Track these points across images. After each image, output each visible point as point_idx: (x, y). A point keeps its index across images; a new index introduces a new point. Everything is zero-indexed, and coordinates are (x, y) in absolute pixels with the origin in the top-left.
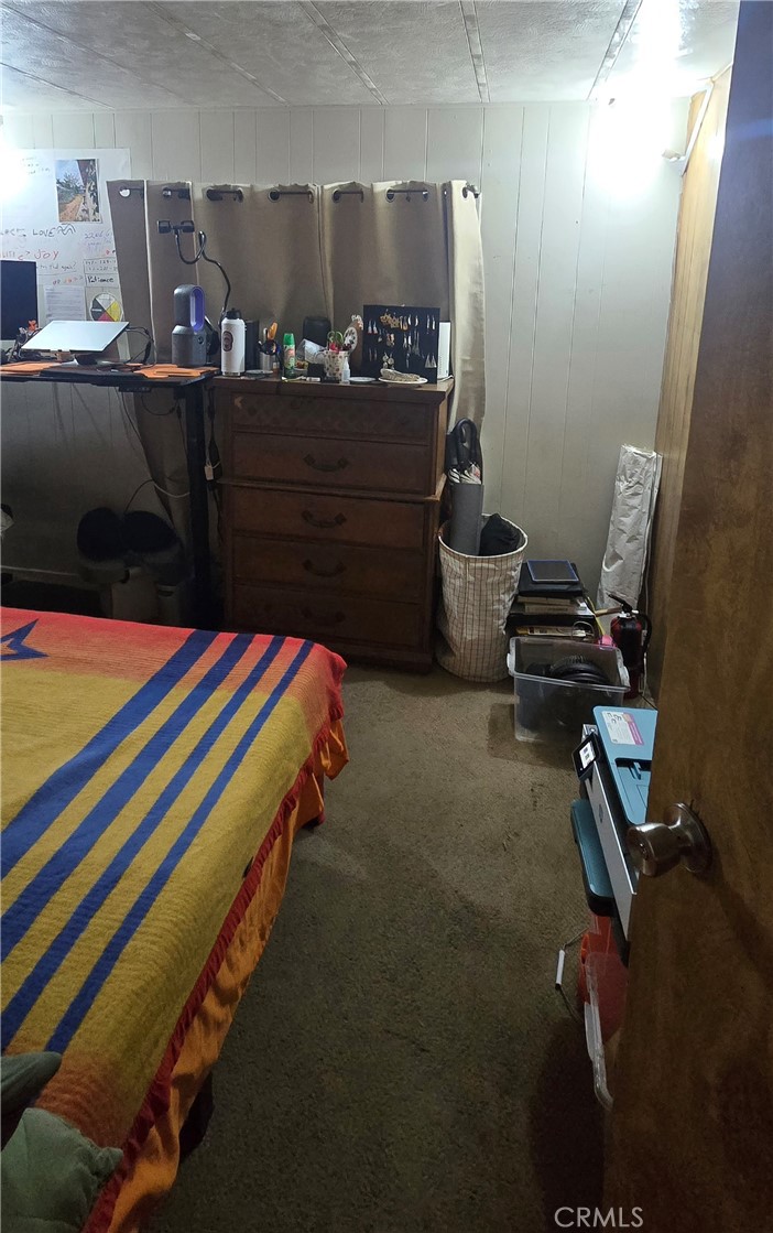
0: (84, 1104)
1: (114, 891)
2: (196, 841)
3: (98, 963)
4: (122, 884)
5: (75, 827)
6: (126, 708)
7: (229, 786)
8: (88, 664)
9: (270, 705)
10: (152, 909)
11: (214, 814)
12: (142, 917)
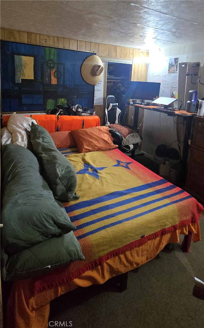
0: (85, 246)
1: (112, 218)
2: (131, 220)
3: (101, 227)
4: (114, 218)
5: (114, 203)
6: (138, 187)
7: (146, 215)
8: (136, 174)
9: (168, 204)
10: (115, 226)
11: (139, 218)
12: (113, 226)
